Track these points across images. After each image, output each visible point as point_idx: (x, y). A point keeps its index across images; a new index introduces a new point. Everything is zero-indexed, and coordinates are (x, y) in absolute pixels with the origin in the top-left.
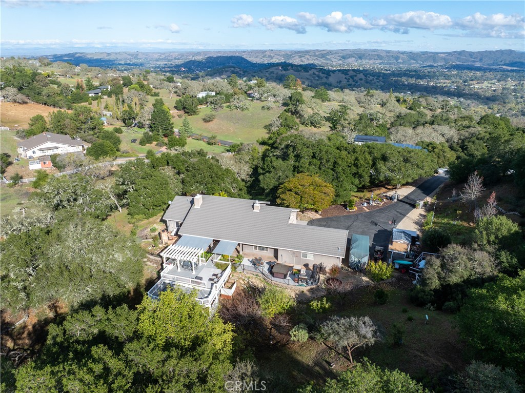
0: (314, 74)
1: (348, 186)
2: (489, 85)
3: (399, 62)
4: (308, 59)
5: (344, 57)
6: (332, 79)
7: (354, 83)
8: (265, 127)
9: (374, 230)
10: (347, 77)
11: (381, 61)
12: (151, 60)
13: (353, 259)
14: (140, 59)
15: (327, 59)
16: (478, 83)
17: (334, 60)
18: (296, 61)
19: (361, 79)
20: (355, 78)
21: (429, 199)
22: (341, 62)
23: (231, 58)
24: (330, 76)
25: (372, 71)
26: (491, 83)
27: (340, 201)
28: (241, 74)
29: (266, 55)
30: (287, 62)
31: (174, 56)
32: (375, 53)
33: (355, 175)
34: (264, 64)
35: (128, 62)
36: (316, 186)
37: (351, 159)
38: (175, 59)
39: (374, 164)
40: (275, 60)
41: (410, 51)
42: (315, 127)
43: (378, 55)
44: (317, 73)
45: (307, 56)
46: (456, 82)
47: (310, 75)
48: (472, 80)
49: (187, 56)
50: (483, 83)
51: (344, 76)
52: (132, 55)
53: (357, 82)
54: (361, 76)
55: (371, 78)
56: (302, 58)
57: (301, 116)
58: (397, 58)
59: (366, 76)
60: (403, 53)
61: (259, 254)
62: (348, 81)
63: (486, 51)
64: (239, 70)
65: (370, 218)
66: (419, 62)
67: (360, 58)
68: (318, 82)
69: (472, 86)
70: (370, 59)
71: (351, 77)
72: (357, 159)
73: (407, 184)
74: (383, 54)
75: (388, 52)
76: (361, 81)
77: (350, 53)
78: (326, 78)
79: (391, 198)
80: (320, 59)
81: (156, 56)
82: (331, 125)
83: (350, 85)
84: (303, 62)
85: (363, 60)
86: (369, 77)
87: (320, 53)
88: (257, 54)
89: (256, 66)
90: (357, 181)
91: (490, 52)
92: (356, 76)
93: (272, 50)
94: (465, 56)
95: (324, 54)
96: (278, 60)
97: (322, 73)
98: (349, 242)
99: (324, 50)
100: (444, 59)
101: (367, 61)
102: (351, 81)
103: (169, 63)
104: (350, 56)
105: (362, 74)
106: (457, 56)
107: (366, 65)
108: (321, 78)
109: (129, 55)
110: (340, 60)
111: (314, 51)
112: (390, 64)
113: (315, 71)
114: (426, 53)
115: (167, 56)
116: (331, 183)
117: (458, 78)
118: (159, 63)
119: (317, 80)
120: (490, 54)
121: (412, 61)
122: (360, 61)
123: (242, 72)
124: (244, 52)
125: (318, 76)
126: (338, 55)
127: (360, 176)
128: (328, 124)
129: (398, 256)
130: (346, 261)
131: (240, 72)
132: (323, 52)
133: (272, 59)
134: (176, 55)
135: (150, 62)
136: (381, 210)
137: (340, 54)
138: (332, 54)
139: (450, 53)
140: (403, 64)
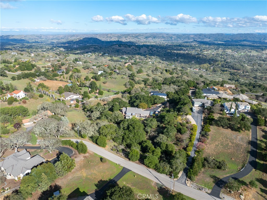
0: (133, 48)
1: (150, 104)
2: (211, 52)
3: (172, 40)
4: (129, 38)
5: (146, 38)
6: (142, 51)
7: (152, 52)
8: (124, 85)
9: (154, 111)
10: (148, 49)
11: (164, 39)
12: (49, 39)
13: (151, 115)
14: (43, 39)
15: (139, 38)
16: (206, 51)
17: (142, 39)
18: (124, 40)
19: (155, 50)
20: (152, 50)
21: (163, 106)
22: (145, 40)
23: (91, 38)
24: (141, 49)
25: (160, 45)
26: (212, 51)
27: (148, 107)
28: (98, 49)
29: (108, 36)
30: (119, 40)
31: (61, 37)
32: (161, 35)
33: (151, 102)
34: (108, 41)
35: (37, 40)
36: (144, 105)
37: (150, 99)
38: (62, 38)
39: (154, 100)
40: (113, 39)
41: (178, 34)
42: (139, 84)
43: (162, 36)
44: (135, 48)
45: (129, 37)
46: (197, 50)
47: (132, 49)
48: (204, 50)
49: (68, 37)
50: (209, 51)
51: (147, 49)
52: (38, 37)
53: (153, 52)
54: (155, 49)
55: (159, 49)
56: (127, 38)
57: (135, 81)
58: (171, 38)
59: (157, 49)
60: (174, 35)
61: (138, 115)
62: (149, 52)
63: (211, 34)
64: (97, 47)
65: (153, 109)
66: (182, 39)
67: (154, 38)
68: (135, 52)
69: (204, 53)
70: (159, 38)
71: (150, 49)
72: (151, 99)
73: (160, 103)
74: (165, 36)
75: (167, 34)
76: (155, 51)
77: (150, 35)
78: (139, 50)
79: (157, 106)
80: (135, 38)
81: (51, 37)
82: (144, 83)
83: (150, 53)
84: (127, 40)
85: (156, 39)
86: (158, 49)
87: (135, 35)
88: (104, 36)
89: (104, 43)
90: (151, 103)
91: (213, 34)
92: (152, 49)
93: (111, 34)
94: (202, 37)
95: (137, 36)
96: (114, 39)
97: (137, 48)
98: (150, 113)
99: (137, 34)
100: (193, 38)
101: (158, 39)
102: (150, 51)
103: (59, 41)
104: (150, 37)
105: (155, 48)
106: (199, 36)
107: (157, 41)
108: (137, 50)
109: (36, 36)
110: (145, 39)
111: (132, 34)
112: (168, 41)
113: (134, 47)
114: (185, 34)
115: (57, 37)
116: (147, 104)
117: (198, 48)
118: (53, 41)
119: (135, 51)
120: (213, 35)
121: (179, 39)
122: (154, 39)
123: (99, 48)
124: (97, 35)
125: (135, 49)
126: (143, 36)
127: (152, 102)
128: (143, 83)
129: (156, 114)
130: (150, 115)
131: (98, 48)
132: (136, 35)
133: (111, 38)
134: (62, 36)
135: (49, 40)
136: (155, 108)
137: (144, 36)
138: (141, 36)
139: (196, 35)
140: (174, 40)
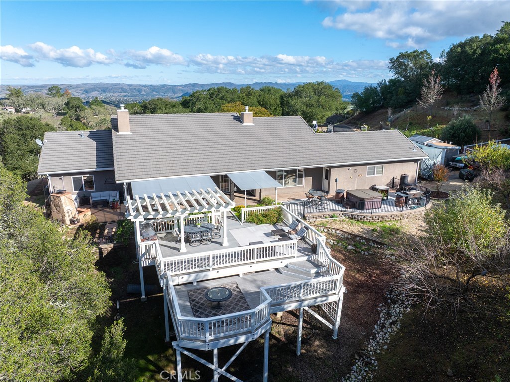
3: (142, 94)
5: (86, 91)
11: (125, 94)
17: (76, 94)
32: (118, 87)
41: (151, 84)
43: (121, 88)
58: (140, 91)
60: (145, 86)
66: (161, 93)
67: (104, 91)
70: (114, 92)
74: (126, 87)
77: (92, 87)
85: (107, 93)
94: (198, 88)
100: (182, 90)
101: (111, 94)
106: (192, 88)
110: (83, 94)
112: (135, 96)
121: (155, 93)
122: (104, 94)
126: (79, 89)
137: (81, 88)
138: (73, 88)
139: (185, 86)
140: (146, 96)
